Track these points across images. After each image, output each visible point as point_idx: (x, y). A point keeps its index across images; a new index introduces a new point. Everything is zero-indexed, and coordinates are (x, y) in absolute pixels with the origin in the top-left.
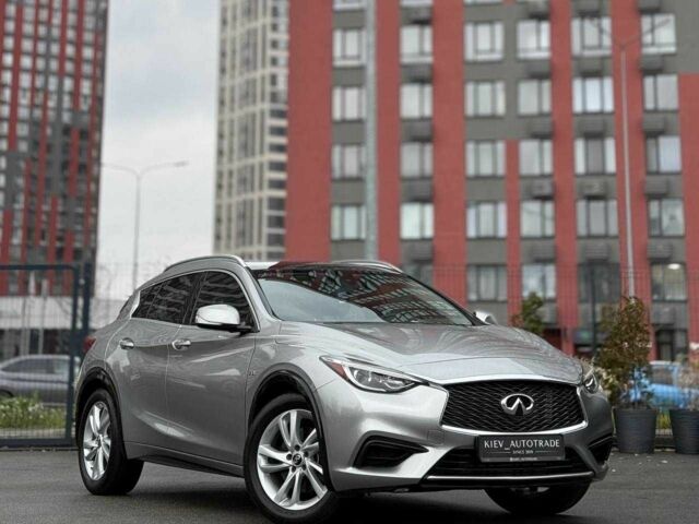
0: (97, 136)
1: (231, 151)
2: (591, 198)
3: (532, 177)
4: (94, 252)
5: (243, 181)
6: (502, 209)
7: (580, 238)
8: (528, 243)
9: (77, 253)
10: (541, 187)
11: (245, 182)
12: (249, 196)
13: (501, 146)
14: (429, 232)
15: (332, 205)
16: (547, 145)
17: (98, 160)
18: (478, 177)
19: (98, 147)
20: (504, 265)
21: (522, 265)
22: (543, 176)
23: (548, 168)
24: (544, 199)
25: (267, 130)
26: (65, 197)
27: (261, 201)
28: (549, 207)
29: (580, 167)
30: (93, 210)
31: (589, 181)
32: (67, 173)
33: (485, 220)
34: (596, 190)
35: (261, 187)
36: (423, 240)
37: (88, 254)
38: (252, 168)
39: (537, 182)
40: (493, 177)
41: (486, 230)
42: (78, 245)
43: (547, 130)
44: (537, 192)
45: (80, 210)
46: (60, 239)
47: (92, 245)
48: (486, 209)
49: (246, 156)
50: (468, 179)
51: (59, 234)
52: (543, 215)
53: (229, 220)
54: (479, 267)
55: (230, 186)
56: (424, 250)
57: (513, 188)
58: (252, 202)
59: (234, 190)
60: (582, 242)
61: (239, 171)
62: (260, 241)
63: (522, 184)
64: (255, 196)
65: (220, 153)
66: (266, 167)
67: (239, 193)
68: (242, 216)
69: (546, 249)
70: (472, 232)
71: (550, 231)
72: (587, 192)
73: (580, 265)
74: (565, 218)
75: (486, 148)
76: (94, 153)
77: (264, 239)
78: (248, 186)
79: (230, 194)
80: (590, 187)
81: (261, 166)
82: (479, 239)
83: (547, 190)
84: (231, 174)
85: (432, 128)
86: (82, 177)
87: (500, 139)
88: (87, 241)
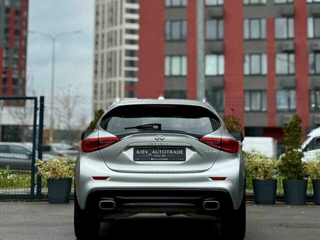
0: (25, 13)
1: (103, 23)
2: (317, 52)
3: (282, 40)
4: (24, 81)
5: (110, 40)
6: (265, 58)
7: (310, 75)
8: (280, 78)
9: (15, 81)
10: (287, 46)
11: (111, 41)
12: (114, 49)
13: (264, 22)
14: (222, 72)
15: (165, 56)
16: (291, 21)
17: (25, 27)
18: (250, 40)
19: (26, 20)
20: (266, 91)
21: (276, 90)
22: (288, 39)
23: (291, 35)
24: (289, 52)
25: (124, 10)
26: (7, 49)
27: (121, 51)
28: (292, 57)
29: (311, 34)
30: (23, 56)
31: (315, 42)
32: (8, 35)
33: (255, 64)
35: (121, 44)
36: (218, 76)
37: (21, 82)
38: (116, 32)
39: (285, 43)
40: (260, 39)
41: (255, 71)
42: (15, 76)
43: (292, 12)
44: (285, 49)
45: (16, 56)
46: (4, 73)
47: (23, 76)
48: (255, 58)
49: (112, 25)
50: (245, 40)
51: (4, 70)
52: (288, 61)
53: (103, 62)
54: (251, 91)
55: (103, 43)
56: (219, 82)
57: (271, 46)
58: (116, 52)
59: (105, 45)
60: (312, 77)
61: (108, 34)
62: (120, 75)
63: (277, 44)
64: (117, 48)
65: (97, 23)
66: (124, 31)
67: (108, 47)
68: (110, 60)
69: (290, 81)
70: (247, 72)
71: (292, 71)
72: (314, 48)
74: (301, 63)
75: (255, 23)
76: (24, 24)
77: (123, 74)
78: (114, 43)
79: (103, 48)
80: (317, 46)
81: (121, 31)
82: (251, 75)
83: (291, 47)
84: (103, 35)
85: (224, 11)
86: (17, 37)
87: (263, 18)
88: (20, 74)
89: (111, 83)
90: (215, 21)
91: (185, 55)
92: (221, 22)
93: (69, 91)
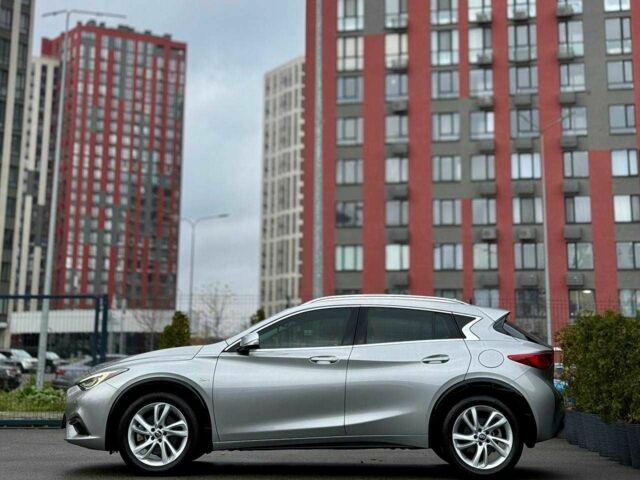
0: (176, 194)
1: (273, 205)
2: (524, 241)
3: (483, 226)
4: (175, 277)
5: (281, 226)
6: (460, 249)
7: (516, 270)
8: (479, 274)
9: (163, 278)
10: (487, 233)
11: (283, 227)
12: (285, 237)
13: (458, 203)
14: (406, 266)
15: (336, 245)
16: (492, 202)
17: (177, 211)
18: (442, 226)
19: (178, 201)
20: (461, 290)
21: (474, 290)
22: (489, 225)
23: (493, 220)
24: (490, 242)
25: (298, 190)
26: (154, 237)
27: (294, 240)
28: (494, 248)
29: (517, 219)
30: (174, 247)
31: (524, 229)
32: (155, 220)
33: (448, 257)
34: (528, 236)
35: (294, 231)
36: (402, 271)
37: (171, 278)
39: (485, 230)
40: (453, 225)
41: (448, 264)
42: (164, 272)
43: (493, 191)
44: (485, 237)
45: (165, 247)
46: (151, 267)
47: (174, 271)
48: (448, 249)
49: (283, 208)
50: (436, 226)
51: (150, 264)
52: (490, 253)
53: (272, 255)
55: (272, 230)
56: (403, 279)
57: (468, 234)
58: (288, 242)
59: (275, 233)
60: (518, 273)
61: (279, 218)
62: (293, 270)
63: (474, 231)
64: (289, 237)
65: (265, 206)
66: (297, 216)
67: (278, 235)
68: (281, 252)
69: (492, 278)
70: (437, 266)
71: (494, 265)
72: (521, 237)
73: (516, 290)
74: (505, 256)
75: (447, 204)
76: (175, 206)
77: (297, 269)
78: (285, 231)
79: (272, 236)
80: (524, 233)
81: (294, 215)
82: (442, 270)
83: (492, 235)
84: (272, 221)
85: (409, 190)
86: (166, 223)
87: (458, 198)
88: (170, 269)
89: (281, 280)
90: (397, 203)
91: (361, 245)
92: (406, 204)
93: (216, 290)
